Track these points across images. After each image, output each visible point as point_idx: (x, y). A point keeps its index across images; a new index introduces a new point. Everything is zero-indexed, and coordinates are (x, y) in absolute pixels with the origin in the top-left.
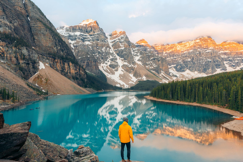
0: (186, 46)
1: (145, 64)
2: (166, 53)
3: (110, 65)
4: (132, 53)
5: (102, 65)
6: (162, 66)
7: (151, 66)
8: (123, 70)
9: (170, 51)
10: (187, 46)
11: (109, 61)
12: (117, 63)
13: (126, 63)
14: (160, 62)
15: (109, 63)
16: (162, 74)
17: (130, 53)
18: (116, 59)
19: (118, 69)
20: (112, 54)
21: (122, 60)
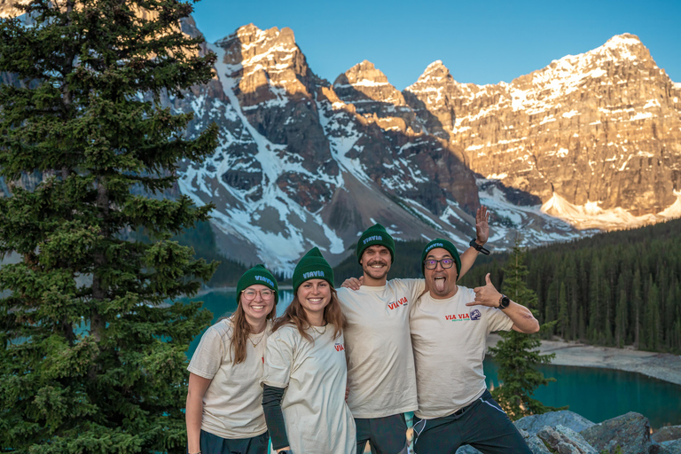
0: (548, 92)
1: (376, 172)
2: (463, 124)
3: (227, 177)
4: (324, 121)
5: (191, 172)
6: (451, 181)
7: (406, 178)
8: (284, 196)
9: (483, 113)
10: (553, 96)
11: (221, 158)
12: (257, 165)
13: (297, 168)
14: (440, 163)
15: (222, 167)
16: (450, 211)
17: (315, 122)
18: (254, 149)
19: (260, 190)
20: (235, 126)
21: (281, 154)
